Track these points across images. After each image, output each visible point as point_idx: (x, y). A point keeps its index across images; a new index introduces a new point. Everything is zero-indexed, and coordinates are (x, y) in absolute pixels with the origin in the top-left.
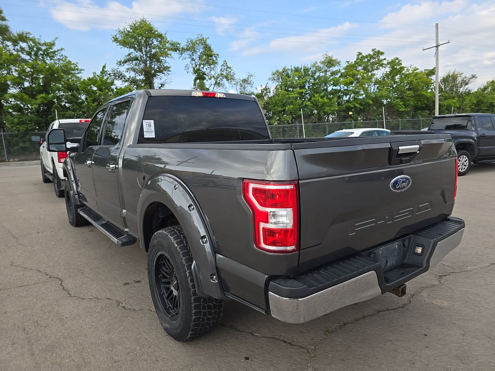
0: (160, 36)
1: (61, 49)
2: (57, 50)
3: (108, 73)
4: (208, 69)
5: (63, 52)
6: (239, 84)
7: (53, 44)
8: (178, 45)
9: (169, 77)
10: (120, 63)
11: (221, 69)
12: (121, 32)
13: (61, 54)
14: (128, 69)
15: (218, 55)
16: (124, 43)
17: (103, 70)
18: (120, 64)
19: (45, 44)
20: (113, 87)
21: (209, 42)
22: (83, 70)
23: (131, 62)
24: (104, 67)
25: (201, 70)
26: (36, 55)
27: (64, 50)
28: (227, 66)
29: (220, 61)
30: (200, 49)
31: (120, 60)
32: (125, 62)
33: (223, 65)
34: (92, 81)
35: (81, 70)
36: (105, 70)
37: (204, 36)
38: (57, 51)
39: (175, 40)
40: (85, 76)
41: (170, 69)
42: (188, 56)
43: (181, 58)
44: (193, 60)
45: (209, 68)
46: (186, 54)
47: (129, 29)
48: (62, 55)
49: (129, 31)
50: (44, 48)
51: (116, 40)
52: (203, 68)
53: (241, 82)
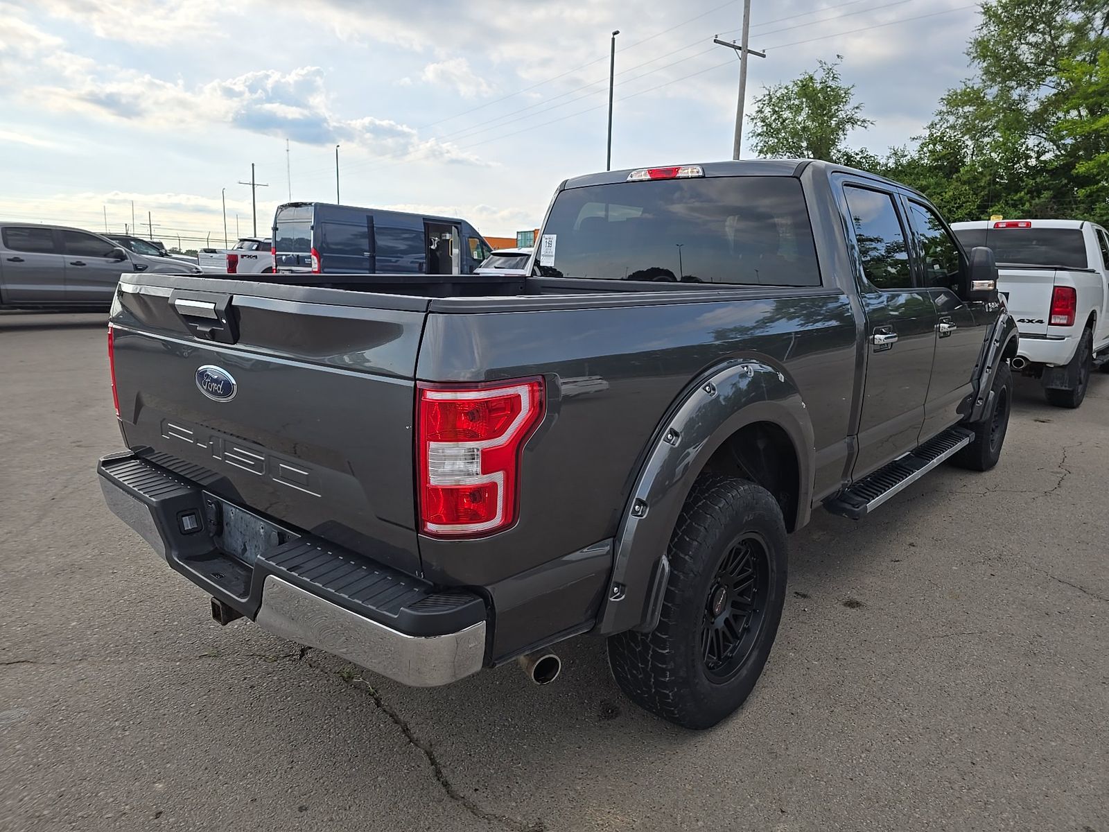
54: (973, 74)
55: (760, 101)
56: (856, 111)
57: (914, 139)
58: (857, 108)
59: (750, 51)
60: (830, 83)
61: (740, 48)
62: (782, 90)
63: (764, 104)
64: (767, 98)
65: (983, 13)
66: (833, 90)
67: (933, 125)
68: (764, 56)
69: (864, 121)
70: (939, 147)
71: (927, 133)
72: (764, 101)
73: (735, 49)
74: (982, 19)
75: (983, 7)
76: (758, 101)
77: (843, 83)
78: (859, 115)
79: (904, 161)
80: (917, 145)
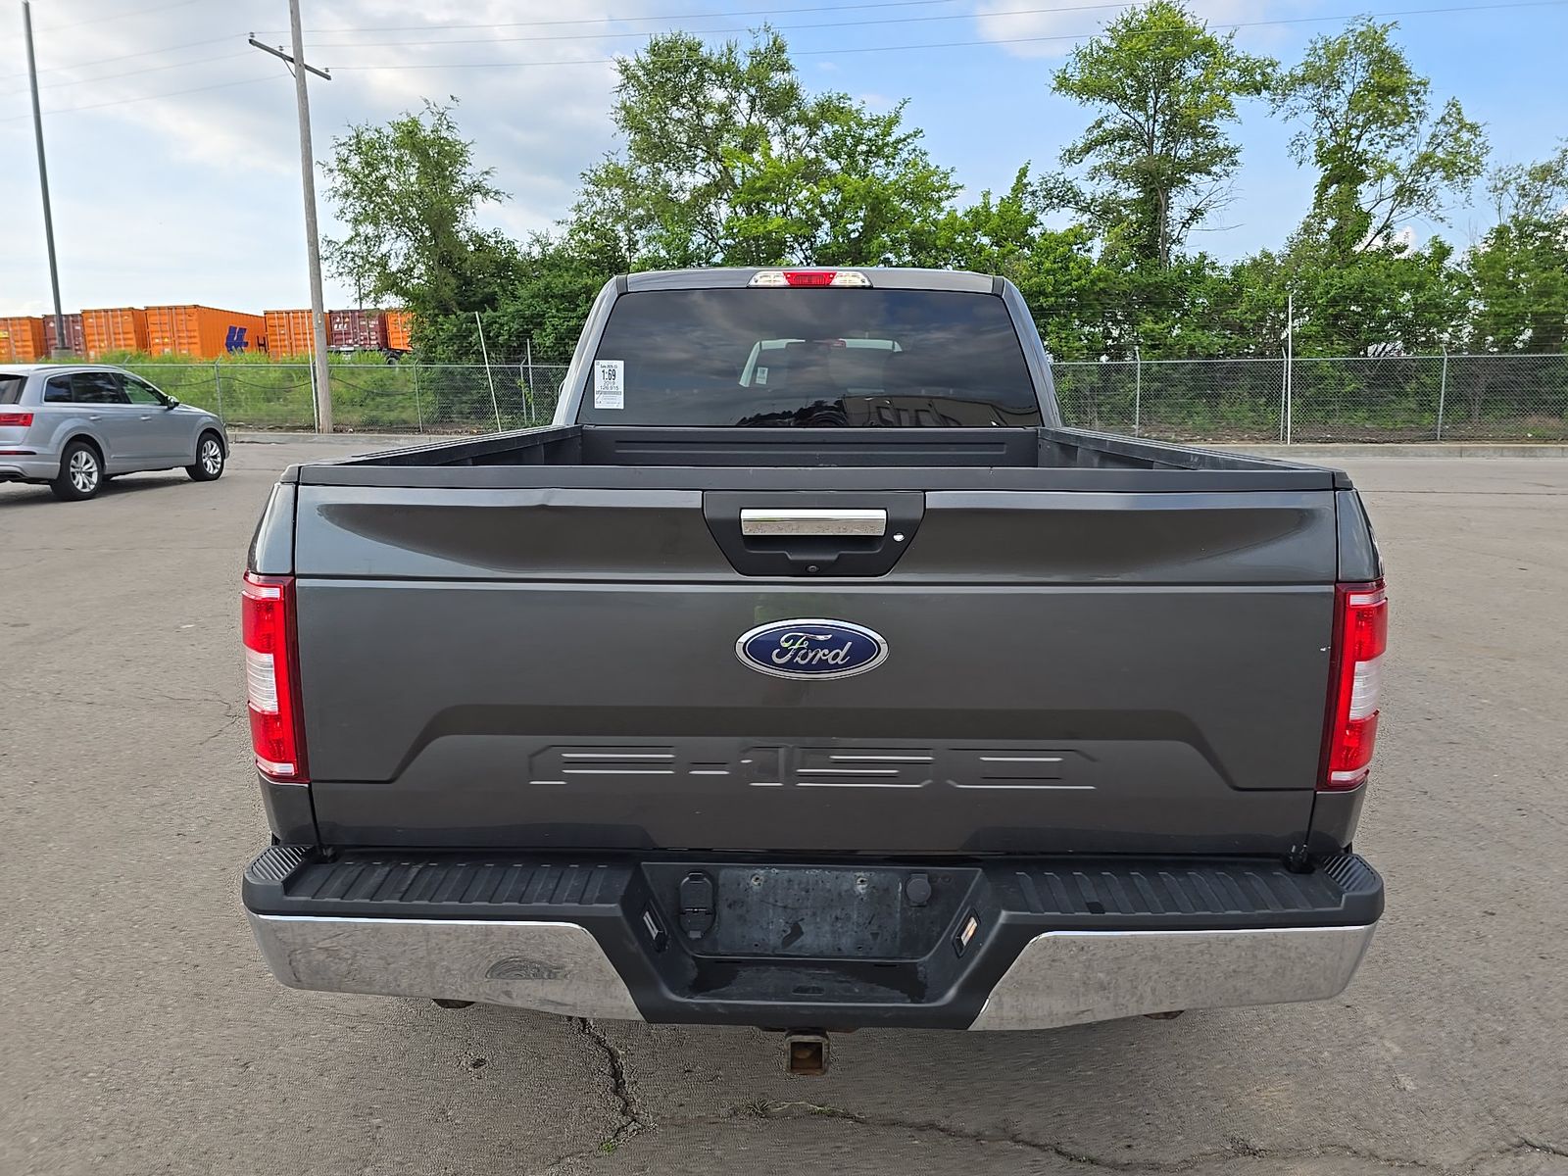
0: (1208, 46)
1: (915, 135)
2: (903, 137)
3: (1030, 189)
4: (1377, 139)
5: (918, 143)
6: (1512, 188)
7: (893, 122)
8: (1269, 70)
9: (1225, 182)
10: (1072, 156)
11: (1434, 136)
12: (1081, 56)
13: (912, 147)
14: (1096, 169)
15: (1425, 85)
16: (1087, 90)
17: (1019, 179)
18: (1071, 159)
19: (874, 123)
20: (1034, 231)
21: (1392, 41)
22: (961, 187)
23: (1107, 147)
24: (1023, 173)
25: (1351, 148)
26: (851, 155)
27: (921, 135)
28: (1461, 120)
29: (1435, 106)
30: (1355, 74)
31: (1070, 147)
32: (1087, 149)
33: (1443, 118)
34: (979, 218)
35: (955, 189)
36: (1025, 181)
37: (1378, 23)
38: (905, 140)
39: (1257, 54)
40: (961, 204)
41: (1238, 157)
42: (1307, 103)
43: (1281, 114)
44: (1324, 113)
45: (1382, 137)
46: (1301, 99)
47: (1106, 42)
48: (914, 150)
49: (1106, 50)
50: (869, 133)
51: (1063, 84)
52: (1359, 138)
53: (1525, 180)
54: (620, 147)
55: (344, 144)
56: (486, 177)
57: (559, 222)
58: (487, 173)
59: (307, 67)
60: (444, 134)
61: (292, 60)
62: (371, 133)
63: (351, 151)
64: (353, 141)
65: (620, 72)
66: (449, 144)
67: (579, 208)
68: (329, 78)
69: (496, 193)
70: (590, 237)
71: (573, 217)
72: (351, 146)
73: (284, 59)
74: (618, 79)
75: (620, 62)
76: (340, 145)
77: (461, 135)
78: (489, 183)
79: (551, 250)
80: (564, 231)
